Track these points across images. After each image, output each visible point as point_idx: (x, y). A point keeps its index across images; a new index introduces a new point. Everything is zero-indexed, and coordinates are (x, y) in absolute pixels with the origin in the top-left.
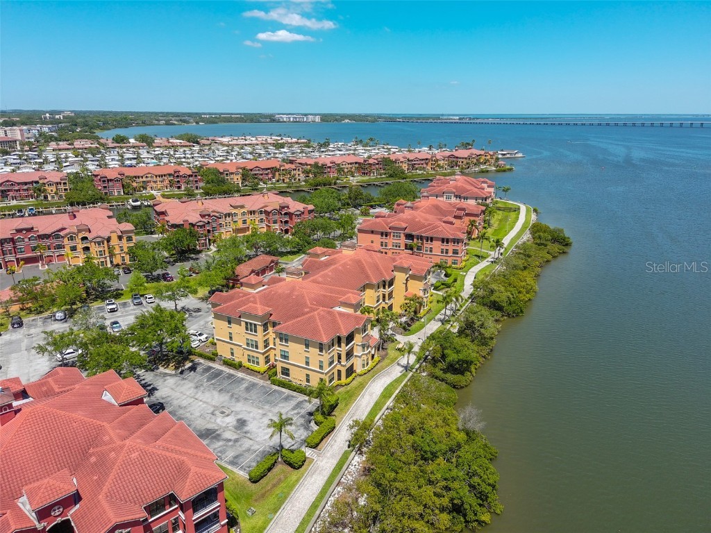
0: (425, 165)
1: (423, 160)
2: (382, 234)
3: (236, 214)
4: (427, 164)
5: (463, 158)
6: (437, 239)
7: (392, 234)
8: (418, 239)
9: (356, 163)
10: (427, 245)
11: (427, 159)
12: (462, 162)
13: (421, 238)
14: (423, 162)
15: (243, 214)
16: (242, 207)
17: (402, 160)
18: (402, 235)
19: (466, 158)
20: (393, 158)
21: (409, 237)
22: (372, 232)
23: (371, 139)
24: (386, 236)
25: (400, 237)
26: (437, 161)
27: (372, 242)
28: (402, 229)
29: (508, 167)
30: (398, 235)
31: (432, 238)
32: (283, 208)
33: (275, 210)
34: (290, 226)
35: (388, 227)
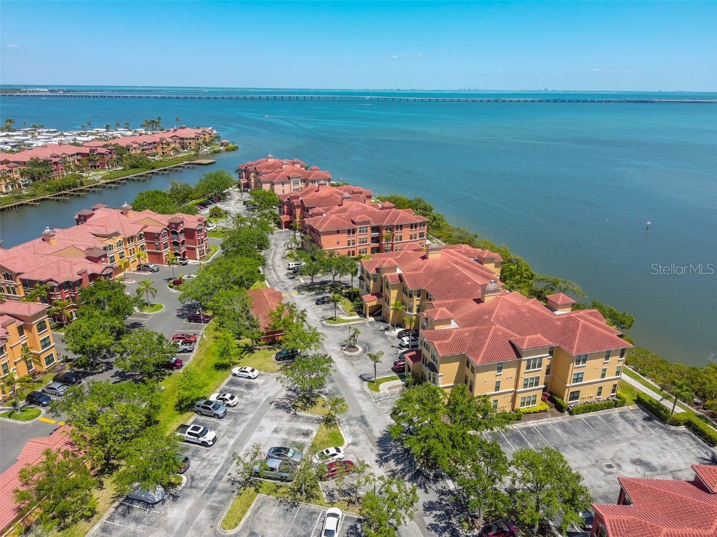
0: (154, 150)
1: (151, 144)
2: (349, 232)
3: (111, 247)
4: (156, 148)
5: (190, 139)
6: (406, 226)
7: (358, 230)
8: (387, 230)
9: (77, 154)
10: (398, 233)
11: (154, 143)
12: (190, 143)
13: (391, 228)
14: (151, 146)
15: (120, 244)
16: (117, 234)
17: (135, 146)
18: (369, 228)
19: (193, 139)
20: (123, 143)
21: (374, 229)
22: (338, 232)
23: (10, 121)
24: (354, 233)
25: (366, 231)
26: (168, 144)
27: (338, 243)
28: (368, 222)
29: (231, 145)
30: (365, 229)
31: (401, 226)
32: (177, 225)
33: (165, 229)
34: (187, 248)
35: (353, 222)
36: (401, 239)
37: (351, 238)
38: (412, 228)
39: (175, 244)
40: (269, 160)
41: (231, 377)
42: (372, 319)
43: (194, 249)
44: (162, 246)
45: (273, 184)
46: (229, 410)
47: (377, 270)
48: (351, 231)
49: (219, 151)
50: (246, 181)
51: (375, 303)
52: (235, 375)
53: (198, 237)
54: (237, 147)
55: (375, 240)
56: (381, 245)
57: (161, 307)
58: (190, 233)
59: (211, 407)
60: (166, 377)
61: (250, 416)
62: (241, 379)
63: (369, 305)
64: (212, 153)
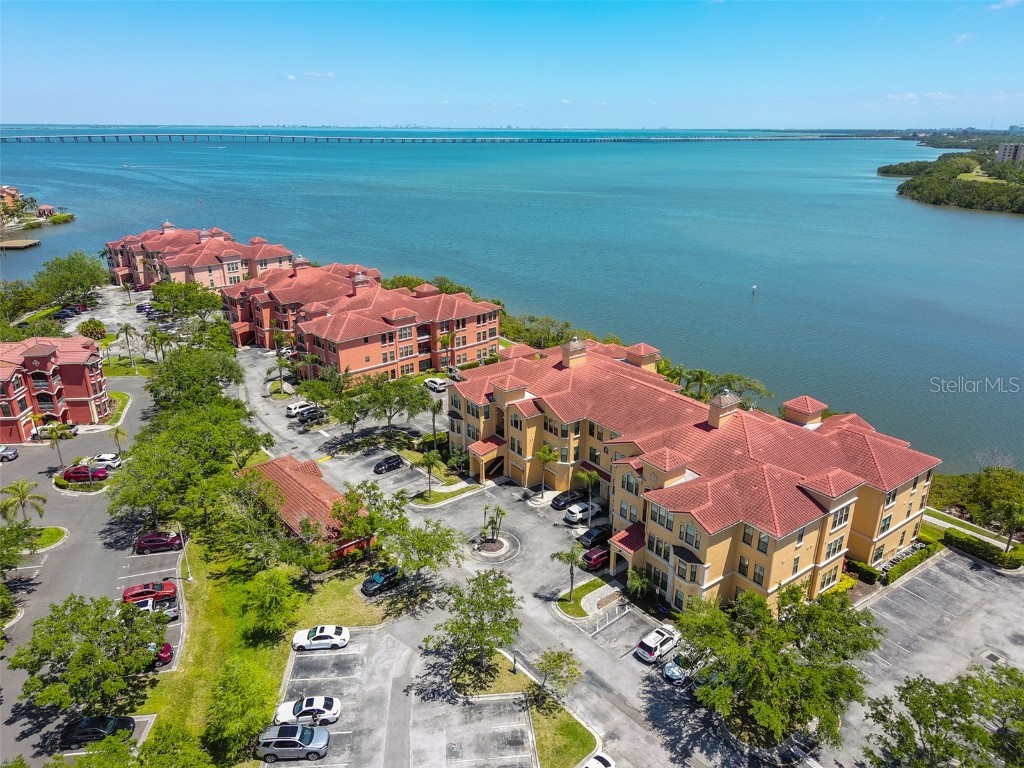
2: (383, 338)
6: (471, 320)
7: (397, 334)
8: (442, 329)
10: (459, 333)
13: (448, 326)
18: (414, 330)
21: (423, 329)
22: (366, 340)
24: (391, 339)
25: (410, 334)
27: (368, 360)
28: (413, 319)
29: (58, 214)
30: (408, 331)
31: (464, 320)
32: (44, 361)
33: (18, 371)
34: (69, 403)
35: (386, 321)
36: (464, 343)
37: (389, 348)
38: (479, 322)
39: (44, 398)
40: (167, 231)
41: (293, 655)
42: (490, 484)
43: (86, 404)
44: (17, 407)
45: (190, 272)
46: (333, 730)
47: (489, 396)
48: (387, 337)
49: (39, 225)
50: (126, 271)
51: (493, 455)
52: (301, 649)
53: (92, 379)
54: (72, 217)
55: (425, 347)
56: (434, 355)
57: (60, 534)
58: (74, 374)
59: (296, 738)
60: (148, 691)
61: (382, 733)
62: (316, 655)
63: (485, 459)
64: (25, 229)
